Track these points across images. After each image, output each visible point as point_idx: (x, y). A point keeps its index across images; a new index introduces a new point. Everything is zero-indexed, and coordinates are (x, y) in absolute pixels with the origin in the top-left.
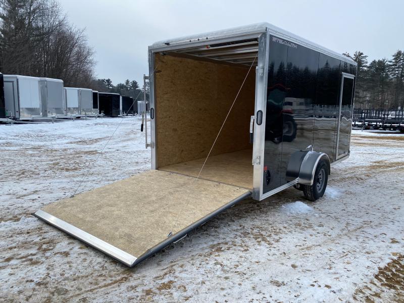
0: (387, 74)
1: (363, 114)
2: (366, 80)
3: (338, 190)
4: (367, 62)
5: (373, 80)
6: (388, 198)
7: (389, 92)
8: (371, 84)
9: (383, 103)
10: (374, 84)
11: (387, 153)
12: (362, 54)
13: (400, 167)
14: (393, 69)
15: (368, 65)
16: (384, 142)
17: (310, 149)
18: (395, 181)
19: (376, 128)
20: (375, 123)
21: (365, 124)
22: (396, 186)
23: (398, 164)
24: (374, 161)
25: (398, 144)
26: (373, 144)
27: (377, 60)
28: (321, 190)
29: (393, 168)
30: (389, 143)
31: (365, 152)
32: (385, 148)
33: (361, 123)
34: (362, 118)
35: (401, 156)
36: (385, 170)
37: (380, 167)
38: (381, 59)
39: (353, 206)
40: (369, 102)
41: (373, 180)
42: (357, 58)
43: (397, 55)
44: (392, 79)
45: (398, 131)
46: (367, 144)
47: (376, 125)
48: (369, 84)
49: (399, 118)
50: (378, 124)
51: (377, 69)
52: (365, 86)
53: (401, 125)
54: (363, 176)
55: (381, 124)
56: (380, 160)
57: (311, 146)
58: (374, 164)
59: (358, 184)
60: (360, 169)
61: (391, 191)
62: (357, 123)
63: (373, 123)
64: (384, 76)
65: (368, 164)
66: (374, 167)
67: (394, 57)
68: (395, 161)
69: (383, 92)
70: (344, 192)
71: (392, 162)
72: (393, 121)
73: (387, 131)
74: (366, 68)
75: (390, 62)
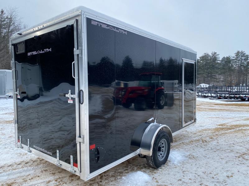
0: (232, 65)
1: (219, 89)
2: (219, 68)
3: (183, 154)
4: (219, 58)
5: (224, 68)
6: (224, 161)
7: (234, 76)
8: (223, 71)
9: (231, 82)
10: (225, 71)
11: (229, 117)
12: (216, 53)
13: (237, 129)
14: (236, 62)
15: (220, 59)
16: (229, 108)
17: (153, 121)
18: (232, 143)
19: (225, 98)
20: (224, 95)
21: (217, 96)
22: (232, 148)
23: (237, 126)
24: (219, 124)
25: (239, 109)
26: (221, 110)
27: (226, 57)
28: (164, 158)
29: (232, 130)
30: (232, 108)
31: (214, 116)
32: (229, 112)
33: (215, 95)
34: (216, 92)
35: (239, 119)
36: (226, 132)
37: (222, 129)
38: (228, 56)
39: (190, 175)
40: (222, 81)
41: (214, 143)
42: (213, 55)
43: (237, 53)
44: (235, 68)
45: (239, 100)
46: (217, 110)
47: (225, 96)
48: (222, 71)
49: (239, 91)
50: (226, 95)
51: (226, 62)
52: (219, 72)
53: (241, 96)
54: (208, 139)
55: (228, 95)
56: (224, 123)
57: (153, 118)
58: (219, 127)
59: (201, 147)
60: (207, 132)
61: (228, 154)
62: (213, 95)
63: (223, 95)
64: (230, 66)
65: (214, 127)
66: (218, 129)
67: (235, 55)
68: (235, 123)
69: (231, 75)
70: (187, 157)
71: (232, 124)
72: (236, 93)
73: (233, 100)
74: (219, 61)
75: (234, 57)
